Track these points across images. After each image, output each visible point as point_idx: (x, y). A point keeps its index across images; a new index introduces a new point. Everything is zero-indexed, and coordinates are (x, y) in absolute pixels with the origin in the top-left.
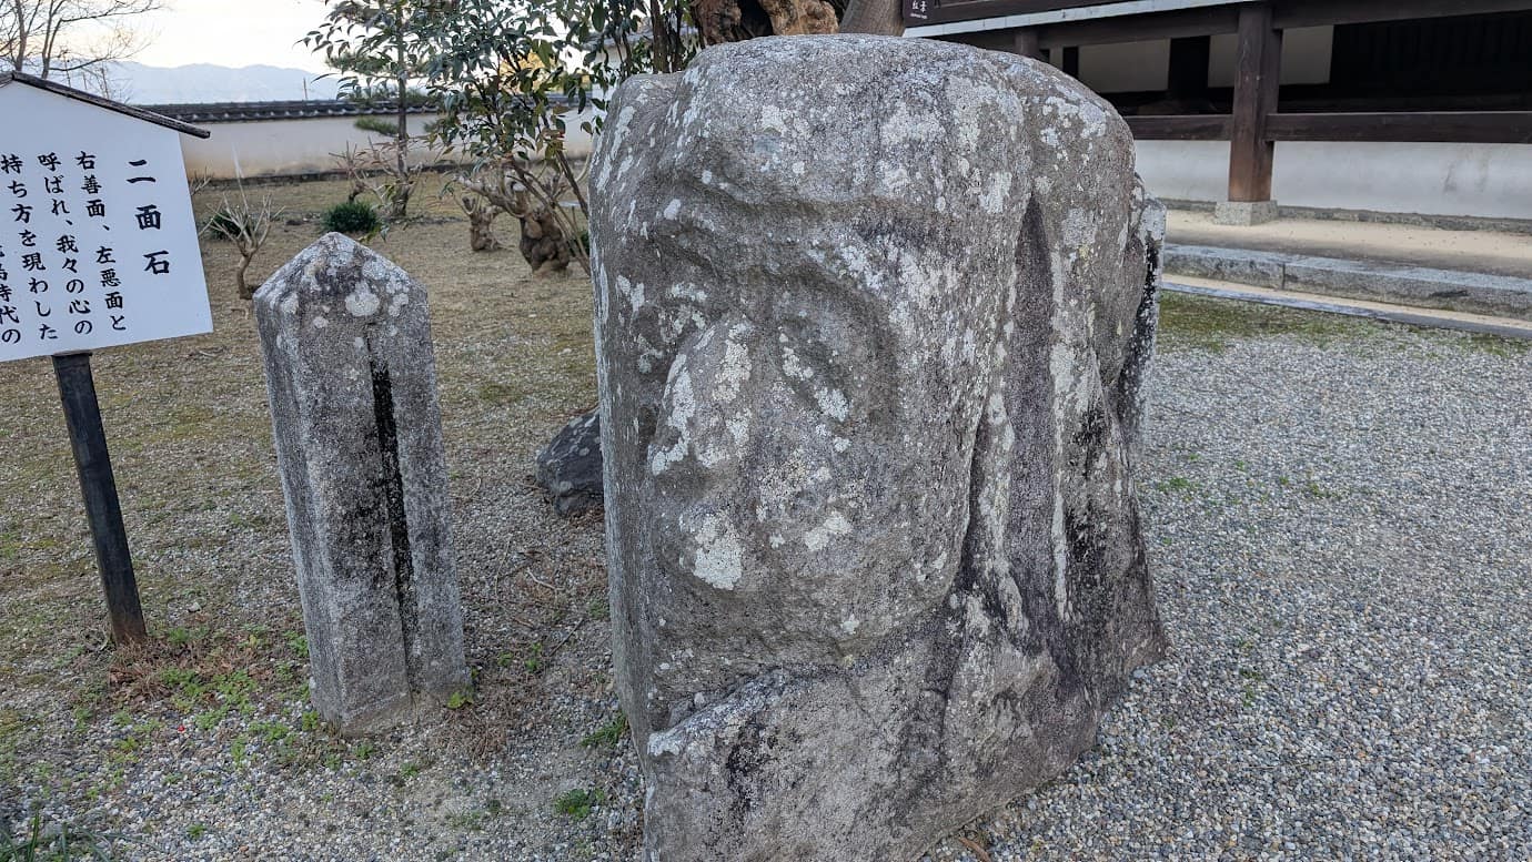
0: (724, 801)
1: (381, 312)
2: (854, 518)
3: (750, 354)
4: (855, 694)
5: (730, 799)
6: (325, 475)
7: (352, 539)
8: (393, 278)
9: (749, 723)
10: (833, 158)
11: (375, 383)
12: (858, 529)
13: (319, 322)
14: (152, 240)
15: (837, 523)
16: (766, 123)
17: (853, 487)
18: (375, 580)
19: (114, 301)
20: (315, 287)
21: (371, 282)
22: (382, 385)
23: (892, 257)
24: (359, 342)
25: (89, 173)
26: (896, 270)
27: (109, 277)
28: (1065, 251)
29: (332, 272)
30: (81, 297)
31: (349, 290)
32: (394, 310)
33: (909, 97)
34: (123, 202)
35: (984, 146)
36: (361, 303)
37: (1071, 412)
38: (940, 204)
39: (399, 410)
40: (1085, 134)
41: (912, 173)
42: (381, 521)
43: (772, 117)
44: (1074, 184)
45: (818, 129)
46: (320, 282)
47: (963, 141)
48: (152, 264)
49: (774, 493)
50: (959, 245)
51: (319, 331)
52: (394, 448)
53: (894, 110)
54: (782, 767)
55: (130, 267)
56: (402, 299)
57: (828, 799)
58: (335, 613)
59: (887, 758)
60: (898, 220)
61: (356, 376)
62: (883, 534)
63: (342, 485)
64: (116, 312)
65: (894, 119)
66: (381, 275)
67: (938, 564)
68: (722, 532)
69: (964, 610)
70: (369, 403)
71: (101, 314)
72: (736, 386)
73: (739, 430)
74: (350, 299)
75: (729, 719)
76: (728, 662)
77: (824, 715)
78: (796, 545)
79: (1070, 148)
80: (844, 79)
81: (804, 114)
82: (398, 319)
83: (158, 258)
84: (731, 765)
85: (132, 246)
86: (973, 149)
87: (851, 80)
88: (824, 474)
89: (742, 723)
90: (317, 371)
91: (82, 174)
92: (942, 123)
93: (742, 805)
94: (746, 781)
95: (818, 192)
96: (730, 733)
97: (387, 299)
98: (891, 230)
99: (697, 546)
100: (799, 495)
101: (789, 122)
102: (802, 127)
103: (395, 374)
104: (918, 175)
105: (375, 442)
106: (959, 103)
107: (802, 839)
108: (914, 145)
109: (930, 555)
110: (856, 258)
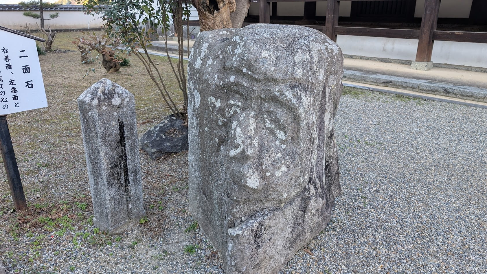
0: (253, 247)
1: (122, 104)
2: (288, 167)
3: (256, 120)
4: (284, 213)
5: (255, 246)
6: (105, 155)
7: (113, 175)
8: (124, 93)
9: (259, 224)
10: (282, 66)
11: (120, 125)
12: (288, 170)
13: (104, 108)
14: (27, 77)
15: (284, 169)
16: (263, 56)
17: (288, 158)
18: (119, 186)
19: (15, 98)
20: (102, 97)
21: (118, 94)
22: (121, 126)
23: (299, 94)
24: (115, 113)
25: (6, 55)
26: (300, 98)
27: (13, 90)
28: (329, 86)
29: (107, 92)
30: (4, 97)
31: (112, 97)
32: (125, 103)
33: (301, 48)
34: (17, 64)
35: (319, 62)
36: (116, 101)
37: (328, 131)
38: (310, 79)
39: (126, 134)
40: (334, 54)
41: (303, 71)
42: (121, 168)
43: (265, 54)
44: (332, 68)
45: (277, 58)
46: (104, 95)
47: (314, 61)
48: (28, 85)
49: (267, 161)
50: (314, 90)
51: (104, 111)
52: (124, 146)
53: (297, 52)
54: (267, 236)
55: (20, 86)
56: (127, 99)
57: (277, 243)
58: (108, 197)
59: (290, 230)
60: (300, 84)
61: (115, 124)
62: (295, 171)
63: (111, 158)
64: (16, 101)
65: (298, 55)
66: (121, 92)
67: (306, 177)
68: (254, 173)
69: (309, 189)
70: (118, 132)
71: (11, 102)
72: (253, 130)
73: (256, 143)
74: (113, 100)
75: (255, 224)
76: (251, 208)
77: (277, 221)
78: (273, 175)
79: (330, 58)
80: (283, 42)
81: (274, 53)
82: (126, 106)
83: (30, 83)
84: (255, 237)
85: (20, 79)
86: (317, 62)
87: (285, 43)
88: (280, 155)
89: (258, 225)
90: (104, 123)
91: (4, 55)
92: (310, 56)
93: (258, 247)
94: (259, 240)
95: (278, 76)
96: (255, 228)
97: (123, 100)
98: (298, 87)
99: (247, 177)
100: (274, 161)
101: (270, 55)
102: (273, 57)
103: (125, 123)
104: (305, 71)
105: (119, 144)
106: (313, 50)
107: (271, 254)
108: (303, 62)
109: (304, 175)
110: (289, 95)
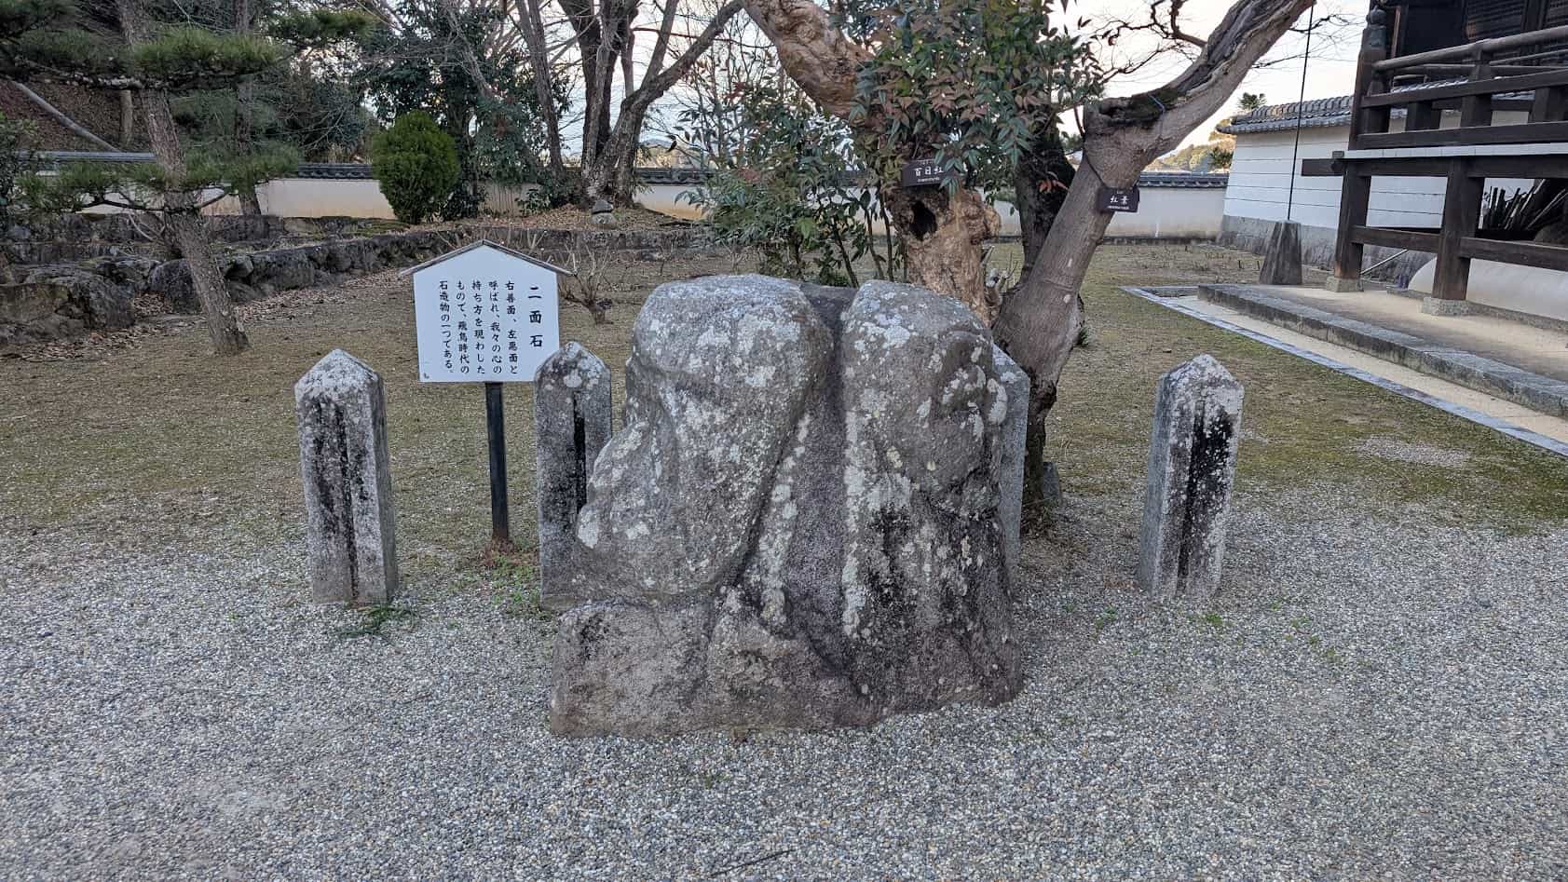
0: (576, 651)
1: (582, 386)
2: (651, 527)
3: (643, 437)
4: (656, 620)
5: (579, 650)
6: (544, 465)
7: (555, 502)
8: (592, 370)
9: (595, 617)
10: (673, 349)
11: (576, 423)
12: (653, 533)
13: (549, 387)
14: (536, 329)
15: (642, 528)
16: (652, 328)
17: (654, 512)
18: (565, 527)
19: (513, 358)
20: (551, 369)
21: (580, 370)
22: (580, 426)
23: (684, 402)
24: (569, 400)
25: (510, 292)
26: (684, 408)
27: (512, 345)
28: (862, 413)
29: (562, 363)
30: (498, 354)
31: (567, 373)
32: (589, 386)
33: (716, 325)
34: (524, 306)
35: (755, 351)
36: (572, 380)
37: (864, 507)
38: (717, 379)
39: (587, 439)
40: (885, 345)
41: (704, 362)
42: (571, 496)
43: (655, 326)
44: (869, 374)
45: (672, 334)
46: (554, 367)
47: (741, 348)
48: (534, 341)
49: (619, 507)
50: (729, 401)
51: (548, 392)
52: (584, 459)
53: (708, 329)
54: (610, 644)
55: (523, 341)
56: (594, 382)
57: (638, 673)
58: (542, 540)
59: (676, 664)
60: (694, 384)
61: (565, 416)
62: (665, 539)
63: (553, 472)
64: (514, 364)
65: (705, 334)
66: (587, 367)
67: (703, 564)
68: (592, 519)
69: (726, 595)
70: (571, 432)
71: (506, 363)
72: (626, 452)
73: (617, 474)
74: (566, 378)
75: (586, 612)
76: (601, 587)
77: (637, 626)
78: (622, 534)
79: (872, 353)
80: (693, 310)
81: (669, 326)
82: (591, 392)
83: (537, 339)
84: (584, 634)
85: (525, 330)
86: (747, 352)
87: (698, 311)
88: (642, 502)
89: (592, 615)
90: (545, 412)
91: (508, 292)
92: (730, 338)
93: (585, 656)
94: (590, 645)
95: (663, 365)
96: (585, 618)
97: (587, 380)
98: (689, 388)
99: (581, 523)
100: (628, 510)
101: (662, 329)
102: (666, 333)
103: (587, 420)
104: (707, 363)
105: (572, 453)
106: (744, 329)
107: (618, 686)
108: (710, 348)
109: (697, 559)
110: (670, 399)
